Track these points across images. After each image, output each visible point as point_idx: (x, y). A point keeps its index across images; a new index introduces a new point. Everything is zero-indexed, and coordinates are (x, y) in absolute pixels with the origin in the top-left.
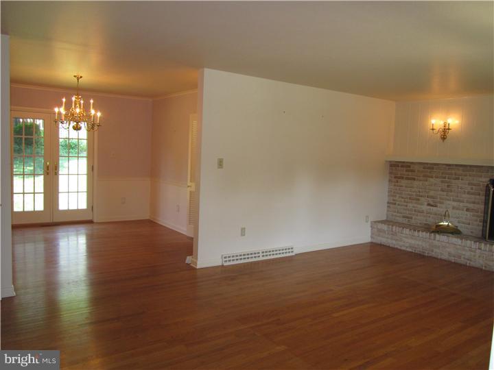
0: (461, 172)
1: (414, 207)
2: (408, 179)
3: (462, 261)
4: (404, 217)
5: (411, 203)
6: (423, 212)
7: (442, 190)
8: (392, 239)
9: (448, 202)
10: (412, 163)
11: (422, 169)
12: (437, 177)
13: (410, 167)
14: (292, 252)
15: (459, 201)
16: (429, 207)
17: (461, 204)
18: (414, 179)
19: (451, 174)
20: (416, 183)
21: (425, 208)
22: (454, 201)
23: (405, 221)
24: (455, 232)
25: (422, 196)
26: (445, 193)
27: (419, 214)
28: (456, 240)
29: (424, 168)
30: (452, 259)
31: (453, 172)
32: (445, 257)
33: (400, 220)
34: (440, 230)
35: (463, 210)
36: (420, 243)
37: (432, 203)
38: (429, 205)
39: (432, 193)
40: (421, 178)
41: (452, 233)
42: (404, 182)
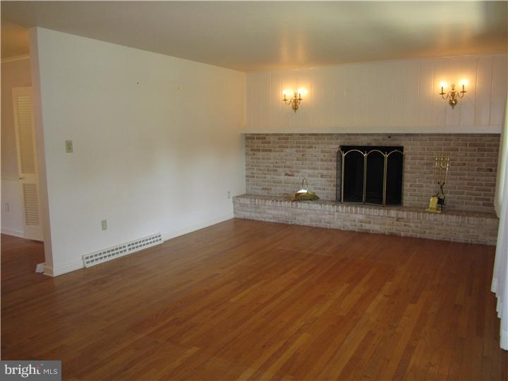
0: (314, 141)
1: (272, 178)
2: (263, 151)
3: (322, 225)
4: (263, 189)
5: (270, 174)
6: (281, 182)
7: (298, 160)
8: (256, 212)
9: (305, 171)
10: (267, 135)
11: (277, 140)
12: (292, 147)
13: (265, 138)
14: (160, 240)
15: (314, 169)
16: (286, 177)
17: (316, 171)
18: (270, 151)
19: (305, 143)
20: (272, 154)
21: (283, 178)
22: (309, 168)
23: (265, 192)
24: (313, 198)
25: (279, 167)
26: (300, 162)
27: (278, 184)
28: (316, 205)
29: (279, 139)
30: (314, 224)
31: (307, 141)
32: (307, 223)
33: (260, 192)
34: (299, 198)
35: (317, 177)
36: (283, 213)
37: (289, 173)
38: (286, 174)
39: (288, 163)
40: (277, 149)
41: (311, 200)
42: (260, 154)
